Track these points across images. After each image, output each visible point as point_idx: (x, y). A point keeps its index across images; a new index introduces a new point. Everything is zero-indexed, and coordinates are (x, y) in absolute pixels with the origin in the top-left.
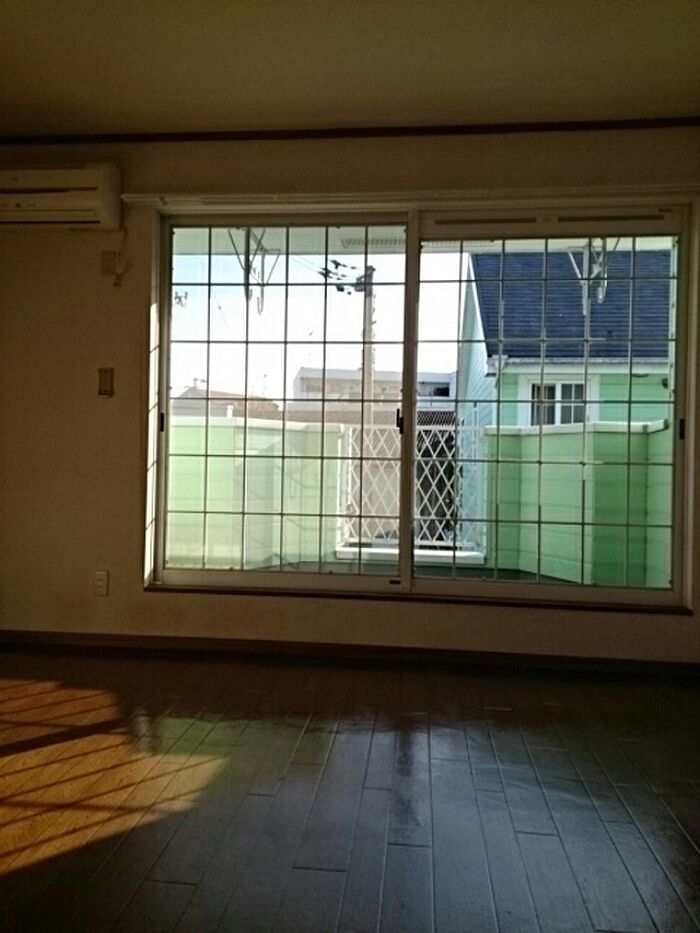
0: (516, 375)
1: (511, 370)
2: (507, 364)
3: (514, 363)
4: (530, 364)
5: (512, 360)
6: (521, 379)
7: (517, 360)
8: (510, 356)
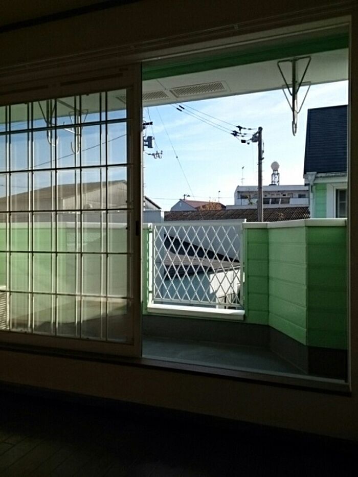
0: (325, 184)
1: (319, 181)
2: (316, 178)
3: (321, 177)
4: (332, 176)
5: (319, 175)
6: (328, 186)
7: (323, 175)
8: (318, 173)
